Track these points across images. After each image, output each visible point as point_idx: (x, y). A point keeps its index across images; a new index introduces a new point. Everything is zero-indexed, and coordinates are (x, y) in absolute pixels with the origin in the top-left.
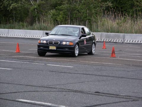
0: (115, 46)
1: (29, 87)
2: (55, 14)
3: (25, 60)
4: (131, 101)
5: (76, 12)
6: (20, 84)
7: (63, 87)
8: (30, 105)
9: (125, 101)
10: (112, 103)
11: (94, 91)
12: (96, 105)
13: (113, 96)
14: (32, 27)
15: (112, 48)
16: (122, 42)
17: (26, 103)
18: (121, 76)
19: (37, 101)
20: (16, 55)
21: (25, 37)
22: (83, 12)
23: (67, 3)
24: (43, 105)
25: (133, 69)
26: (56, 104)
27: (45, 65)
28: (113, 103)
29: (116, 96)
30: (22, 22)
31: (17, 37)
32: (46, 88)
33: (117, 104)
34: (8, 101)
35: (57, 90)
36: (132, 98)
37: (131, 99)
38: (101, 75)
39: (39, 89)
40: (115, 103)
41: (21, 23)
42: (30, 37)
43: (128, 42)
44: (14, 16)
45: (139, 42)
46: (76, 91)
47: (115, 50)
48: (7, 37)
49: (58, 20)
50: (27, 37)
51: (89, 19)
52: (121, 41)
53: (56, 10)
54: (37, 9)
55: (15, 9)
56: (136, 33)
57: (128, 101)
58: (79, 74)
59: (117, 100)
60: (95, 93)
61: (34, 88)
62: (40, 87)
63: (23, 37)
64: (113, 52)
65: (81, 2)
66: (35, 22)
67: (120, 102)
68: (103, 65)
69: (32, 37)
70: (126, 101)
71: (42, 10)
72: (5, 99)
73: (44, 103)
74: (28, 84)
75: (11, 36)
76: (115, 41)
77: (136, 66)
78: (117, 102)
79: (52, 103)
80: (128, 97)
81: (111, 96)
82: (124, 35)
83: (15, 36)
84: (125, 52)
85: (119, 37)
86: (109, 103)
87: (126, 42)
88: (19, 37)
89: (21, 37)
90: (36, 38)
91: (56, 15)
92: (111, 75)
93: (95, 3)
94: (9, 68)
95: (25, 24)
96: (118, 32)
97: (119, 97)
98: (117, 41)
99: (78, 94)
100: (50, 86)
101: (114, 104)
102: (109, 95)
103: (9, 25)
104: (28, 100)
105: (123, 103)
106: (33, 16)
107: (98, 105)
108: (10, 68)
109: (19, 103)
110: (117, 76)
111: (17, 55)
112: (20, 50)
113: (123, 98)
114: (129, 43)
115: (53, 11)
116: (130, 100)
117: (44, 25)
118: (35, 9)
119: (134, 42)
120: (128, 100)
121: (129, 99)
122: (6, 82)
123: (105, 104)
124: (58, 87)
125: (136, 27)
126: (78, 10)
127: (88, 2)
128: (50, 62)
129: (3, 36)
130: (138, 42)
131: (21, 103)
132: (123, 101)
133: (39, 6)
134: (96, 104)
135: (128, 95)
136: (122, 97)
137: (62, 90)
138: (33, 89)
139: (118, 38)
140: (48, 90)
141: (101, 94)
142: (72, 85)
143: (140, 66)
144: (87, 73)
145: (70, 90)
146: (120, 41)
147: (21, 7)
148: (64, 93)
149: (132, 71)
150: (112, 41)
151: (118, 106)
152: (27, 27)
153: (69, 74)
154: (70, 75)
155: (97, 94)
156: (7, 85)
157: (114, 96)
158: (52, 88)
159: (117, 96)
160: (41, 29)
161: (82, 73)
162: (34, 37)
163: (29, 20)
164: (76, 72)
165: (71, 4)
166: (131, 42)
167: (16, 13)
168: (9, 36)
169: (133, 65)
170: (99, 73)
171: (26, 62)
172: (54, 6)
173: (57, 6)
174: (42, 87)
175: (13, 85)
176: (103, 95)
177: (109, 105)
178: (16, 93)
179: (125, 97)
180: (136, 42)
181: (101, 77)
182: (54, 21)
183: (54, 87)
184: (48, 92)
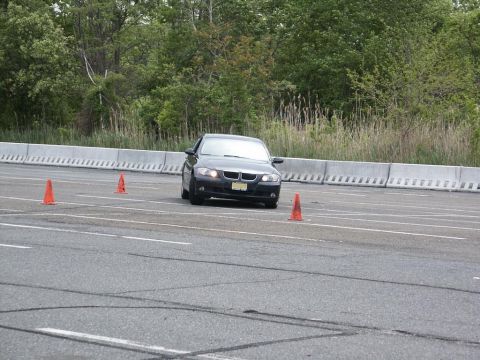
0: (302, 191)
1: (71, 294)
2: (151, 106)
3: (66, 225)
4: (337, 335)
5: (204, 101)
6: (49, 286)
7: (161, 298)
8: (71, 342)
9: (322, 336)
10: (286, 341)
11: (243, 309)
12: (246, 346)
13: (290, 321)
14: (90, 139)
15: (294, 196)
16: (320, 182)
17: (62, 337)
18: (313, 270)
19: (92, 333)
20: (43, 211)
21: (70, 164)
22: (223, 104)
23: (182, 81)
24: (107, 345)
25: (345, 250)
26: (141, 340)
27: (119, 236)
28: (292, 340)
29: (299, 322)
30: (63, 125)
31: (50, 163)
32: (116, 299)
33: (300, 342)
34: (13, 331)
35: (146, 304)
36: (340, 327)
37: (339, 330)
38: (262, 265)
39: (97, 302)
40: (295, 340)
41: (61, 129)
42: (85, 165)
43: (336, 181)
44: (44, 109)
45: (364, 183)
46: (195, 309)
47: (301, 202)
48: (23, 164)
49: (159, 122)
50: (75, 164)
51: (237, 122)
52: (319, 179)
53: (154, 96)
54: (102, 94)
55: (46, 92)
56: (356, 160)
57: (330, 336)
58: (204, 264)
59: (302, 332)
60: (245, 314)
61: (84, 297)
62: (101, 295)
63: (65, 164)
64: (297, 207)
65: (218, 78)
66: (99, 125)
67: (309, 338)
68: (269, 240)
69: (89, 165)
70: (326, 336)
71: (117, 97)
72: (5, 327)
73: (107, 339)
74: (69, 288)
75: (35, 162)
76: (302, 179)
77: (352, 243)
78: (301, 339)
79: (131, 339)
80: (331, 326)
81: (286, 320)
82: (326, 163)
83: (45, 163)
84: (326, 207)
85: (312, 168)
86: (279, 341)
87: (330, 181)
88: (55, 163)
89: (60, 163)
90: (99, 166)
91: (152, 111)
92: (287, 267)
93: (254, 82)
94: (22, 244)
95: (72, 131)
96: (311, 156)
97: (307, 326)
98: (308, 179)
99: (201, 314)
100: (127, 295)
101: (293, 343)
102: (282, 319)
103: (28, 133)
104: (67, 329)
105: (317, 342)
106: (94, 112)
107: (250, 346)
108: (27, 244)
109: (42, 338)
110: (304, 268)
111: (48, 211)
112: (55, 197)
113: (317, 327)
114: (339, 185)
115: (145, 101)
116: (336, 332)
117: (120, 134)
118: (98, 93)
119: (350, 182)
120: (331, 332)
121: (333, 330)
122: (13, 281)
123: (271, 343)
124: (147, 295)
125: (357, 146)
126: (209, 99)
127: (237, 79)
128: (132, 231)
129: (14, 160)
130: (360, 181)
131: (47, 338)
132: (317, 337)
133: (108, 85)
134: (245, 343)
135: (330, 320)
136: (315, 324)
137: (159, 305)
138: (83, 300)
139: (310, 172)
140: (122, 305)
141: (260, 316)
142: (185, 290)
143: (363, 244)
144: (227, 261)
145: (178, 304)
146: (315, 180)
147: (63, 87)
148: (164, 312)
149: (343, 257)
150: (295, 179)
151: (303, 349)
152: (76, 139)
153: (178, 263)
154: (182, 263)
155: (250, 315)
156: (15, 289)
157: (294, 322)
158: (132, 298)
159: (301, 321)
160: (112, 144)
161: (213, 259)
162: (94, 166)
163: (81, 121)
164: (198, 258)
165: (191, 82)
166: (343, 181)
167: (48, 103)
168: (30, 162)
169: (346, 242)
170: (258, 261)
171: (68, 228)
172: (149, 87)
173: (155, 88)
174: (107, 295)
175: (31, 289)
176: (266, 318)
177: (280, 345)
178: (36, 313)
179: (321, 325)
180: (357, 182)
181: (263, 273)
182: (146, 124)
183: (137, 295)
184: (121, 310)
